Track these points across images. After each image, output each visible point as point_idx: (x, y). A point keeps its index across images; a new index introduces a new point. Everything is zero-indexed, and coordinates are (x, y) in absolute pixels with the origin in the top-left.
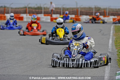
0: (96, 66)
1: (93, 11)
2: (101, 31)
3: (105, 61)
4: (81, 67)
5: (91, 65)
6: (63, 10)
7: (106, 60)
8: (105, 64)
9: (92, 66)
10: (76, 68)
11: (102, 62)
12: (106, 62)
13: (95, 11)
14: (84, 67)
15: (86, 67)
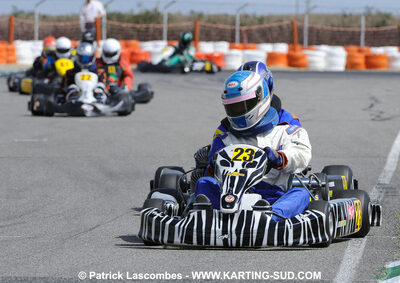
0: (317, 240)
1: (360, 27)
2: (372, 106)
3: (354, 221)
4: (258, 245)
5: (297, 236)
6: (242, 25)
7: (360, 217)
8: (357, 230)
9: (301, 240)
10: (238, 247)
11: (342, 224)
12: (359, 223)
13: (366, 26)
14: (270, 243)
15: (276, 242)
